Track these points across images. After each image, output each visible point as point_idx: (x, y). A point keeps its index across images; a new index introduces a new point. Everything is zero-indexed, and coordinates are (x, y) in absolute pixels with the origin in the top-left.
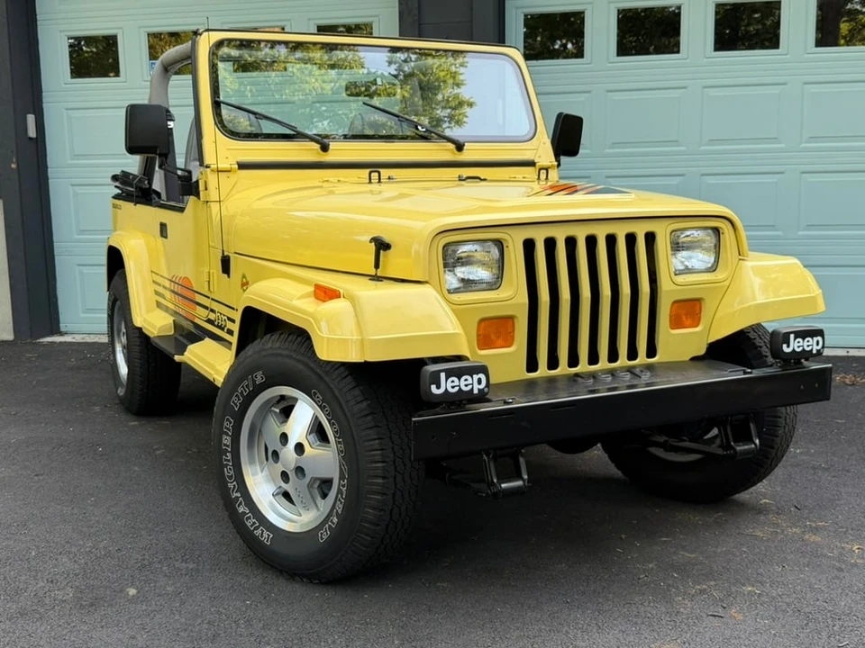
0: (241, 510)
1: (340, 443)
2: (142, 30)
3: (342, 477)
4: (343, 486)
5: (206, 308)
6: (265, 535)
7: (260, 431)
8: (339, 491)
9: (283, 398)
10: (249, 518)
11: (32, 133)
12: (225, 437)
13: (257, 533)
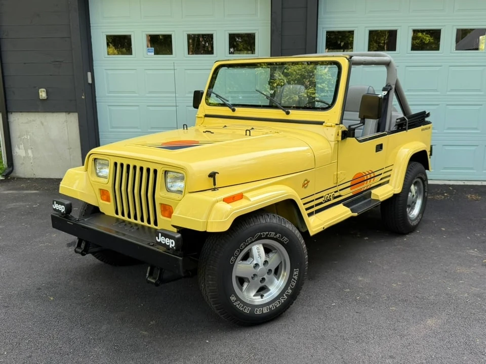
2: (144, 33)
11: (90, 81)
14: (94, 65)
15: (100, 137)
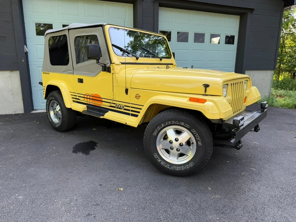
14: (27, 41)
15: (32, 87)
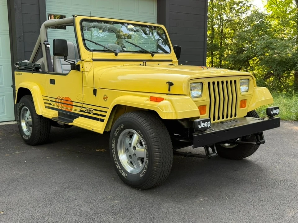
0: (118, 167)
1: (146, 146)
3: (147, 157)
4: (147, 160)
5: (80, 107)
6: (125, 175)
7: (123, 143)
8: (146, 162)
9: (129, 132)
10: (120, 169)
12: (113, 144)
13: (123, 174)
